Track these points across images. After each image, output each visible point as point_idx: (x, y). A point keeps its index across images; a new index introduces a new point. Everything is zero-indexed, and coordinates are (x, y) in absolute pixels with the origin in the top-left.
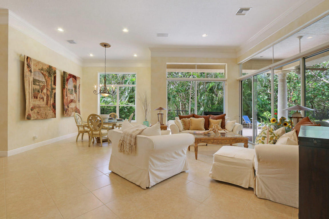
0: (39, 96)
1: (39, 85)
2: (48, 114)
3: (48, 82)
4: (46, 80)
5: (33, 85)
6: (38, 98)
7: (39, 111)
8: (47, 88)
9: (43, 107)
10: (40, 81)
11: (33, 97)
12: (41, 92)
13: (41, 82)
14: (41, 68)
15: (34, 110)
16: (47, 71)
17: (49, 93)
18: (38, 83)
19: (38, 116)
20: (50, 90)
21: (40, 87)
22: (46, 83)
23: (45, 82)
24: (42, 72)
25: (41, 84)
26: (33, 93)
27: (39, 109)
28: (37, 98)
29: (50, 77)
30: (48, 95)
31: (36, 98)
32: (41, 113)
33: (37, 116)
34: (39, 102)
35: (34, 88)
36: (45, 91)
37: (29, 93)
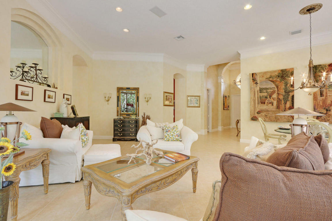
0: (266, 101)
1: (266, 92)
3: (279, 87)
4: (276, 85)
5: (259, 94)
6: (266, 103)
7: (267, 115)
8: (279, 93)
9: (272, 111)
10: (268, 88)
11: (260, 103)
12: (270, 98)
13: (270, 89)
14: (268, 76)
15: (262, 113)
16: (279, 76)
17: (281, 97)
18: (265, 91)
19: (266, 118)
20: (284, 93)
21: (268, 94)
22: (276, 88)
24: (271, 79)
25: (268, 91)
26: (259, 100)
27: (268, 113)
28: (264, 103)
29: (283, 81)
30: (279, 99)
32: (269, 116)
34: (267, 106)
36: (275, 96)
37: (255, 100)
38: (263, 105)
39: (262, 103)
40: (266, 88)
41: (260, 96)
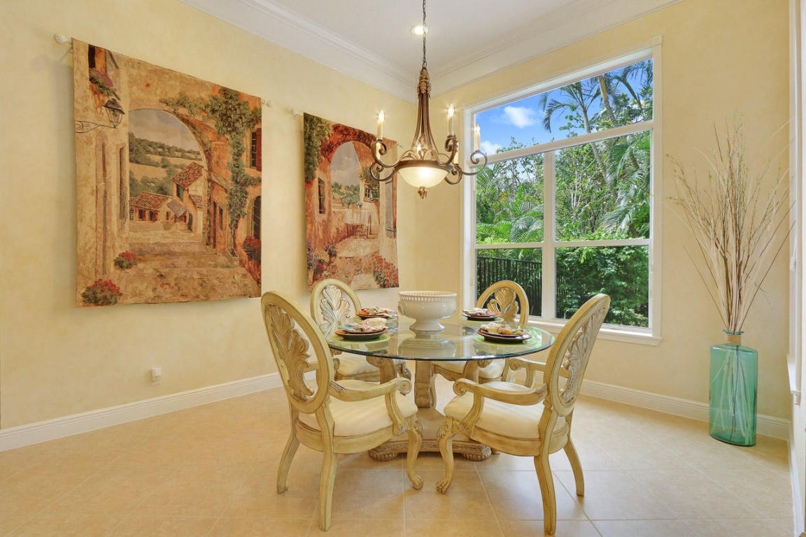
0: (163, 209)
1: (164, 167)
2: (216, 282)
3: (215, 154)
4: (203, 144)
5: (128, 165)
6: (161, 216)
7: (163, 271)
8: (214, 178)
9: (186, 254)
10: (169, 149)
11: (132, 211)
12: (178, 195)
13: (179, 154)
14: (173, 94)
15: (141, 265)
16: (213, 111)
17: (222, 199)
18: (157, 158)
19: (159, 289)
20: (230, 185)
21: (169, 173)
22: (203, 156)
23: (198, 153)
24: (182, 111)
25: (173, 161)
26: (128, 198)
27: (169, 262)
28: (153, 216)
29: (228, 136)
30: (215, 205)
31: (147, 216)
32: (175, 276)
33: (154, 290)
34: (167, 233)
35: (138, 178)
36: (198, 189)
37: (105, 197)
38: (146, 223)
39: (142, 216)
40: (162, 147)
41: (132, 180)
